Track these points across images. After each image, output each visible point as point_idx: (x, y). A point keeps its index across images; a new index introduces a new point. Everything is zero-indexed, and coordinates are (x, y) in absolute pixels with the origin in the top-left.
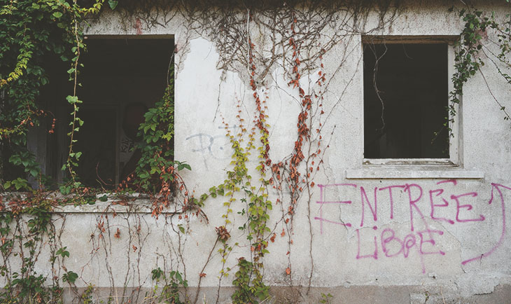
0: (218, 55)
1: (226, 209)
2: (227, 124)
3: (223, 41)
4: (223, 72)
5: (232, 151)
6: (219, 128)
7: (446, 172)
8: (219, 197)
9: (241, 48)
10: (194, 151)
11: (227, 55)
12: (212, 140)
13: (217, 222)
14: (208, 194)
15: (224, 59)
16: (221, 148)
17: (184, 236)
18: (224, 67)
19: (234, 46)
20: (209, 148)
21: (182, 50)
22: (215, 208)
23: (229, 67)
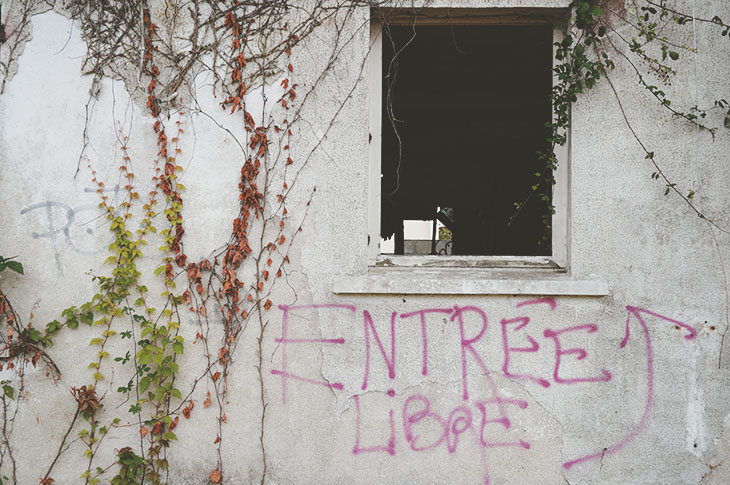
0: (84, 46)
1: (96, 351)
2: (101, 184)
3: (95, 17)
4: (95, 81)
5: (111, 237)
6: (86, 190)
7: (532, 283)
8: (83, 328)
9: (131, 32)
10: (36, 236)
11: (102, 47)
12: (71, 214)
13: (78, 375)
14: (62, 321)
15: (97, 55)
16: (90, 231)
17: (13, 404)
18: (98, 71)
19: (116, 28)
20: (66, 231)
21: (15, 37)
22: (74, 351)
23: (106, 70)
